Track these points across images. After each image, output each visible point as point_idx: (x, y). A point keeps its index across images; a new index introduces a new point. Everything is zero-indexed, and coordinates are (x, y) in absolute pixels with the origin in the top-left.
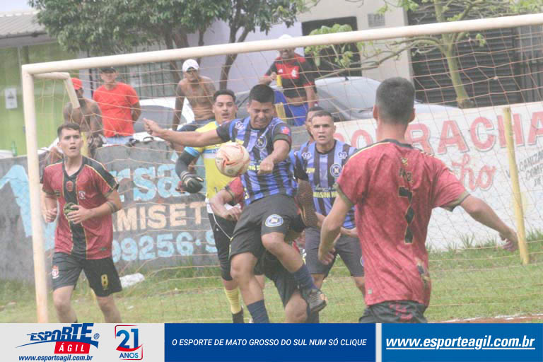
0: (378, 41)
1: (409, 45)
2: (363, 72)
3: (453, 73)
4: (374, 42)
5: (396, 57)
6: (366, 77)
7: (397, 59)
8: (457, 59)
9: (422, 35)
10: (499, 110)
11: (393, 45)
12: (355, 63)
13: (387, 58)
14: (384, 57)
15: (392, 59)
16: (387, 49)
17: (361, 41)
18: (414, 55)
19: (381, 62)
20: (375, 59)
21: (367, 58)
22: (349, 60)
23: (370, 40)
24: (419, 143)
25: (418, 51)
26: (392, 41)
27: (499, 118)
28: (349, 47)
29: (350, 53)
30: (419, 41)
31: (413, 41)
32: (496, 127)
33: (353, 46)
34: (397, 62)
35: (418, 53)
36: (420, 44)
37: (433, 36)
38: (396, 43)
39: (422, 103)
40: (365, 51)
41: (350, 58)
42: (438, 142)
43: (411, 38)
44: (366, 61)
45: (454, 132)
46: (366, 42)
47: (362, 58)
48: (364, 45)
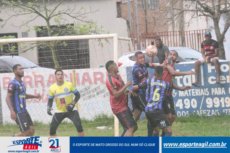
0: (26, 43)
1: (38, 45)
2: (19, 54)
3: (54, 57)
4: (24, 43)
5: (32, 49)
6: (21, 56)
7: (33, 50)
8: (56, 51)
9: (43, 41)
10: (71, 71)
11: (31, 44)
12: (17, 51)
13: (29, 49)
14: (28, 49)
15: (31, 49)
16: (29, 46)
17: (19, 42)
18: (39, 48)
19: (26, 50)
20: (24, 49)
21: (21, 49)
22: (14, 49)
23: (23, 42)
24: (39, 82)
25: (41, 47)
26: (31, 43)
27: (71, 74)
28: (14, 44)
29: (14, 47)
30: (42, 43)
31: (39, 43)
32: (69, 77)
33: (16, 44)
34: (33, 51)
35: (40, 48)
36: (42, 44)
37: (47, 42)
38: (33, 44)
39: (41, 67)
40: (20, 46)
41: (15, 49)
42: (47, 82)
43: (38, 42)
44: (21, 50)
45: (53, 79)
46: (21, 43)
47: (19, 49)
48: (20, 44)
